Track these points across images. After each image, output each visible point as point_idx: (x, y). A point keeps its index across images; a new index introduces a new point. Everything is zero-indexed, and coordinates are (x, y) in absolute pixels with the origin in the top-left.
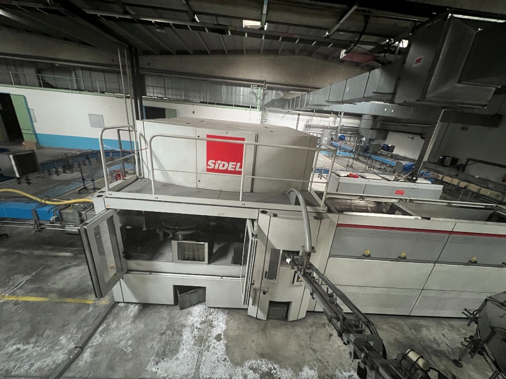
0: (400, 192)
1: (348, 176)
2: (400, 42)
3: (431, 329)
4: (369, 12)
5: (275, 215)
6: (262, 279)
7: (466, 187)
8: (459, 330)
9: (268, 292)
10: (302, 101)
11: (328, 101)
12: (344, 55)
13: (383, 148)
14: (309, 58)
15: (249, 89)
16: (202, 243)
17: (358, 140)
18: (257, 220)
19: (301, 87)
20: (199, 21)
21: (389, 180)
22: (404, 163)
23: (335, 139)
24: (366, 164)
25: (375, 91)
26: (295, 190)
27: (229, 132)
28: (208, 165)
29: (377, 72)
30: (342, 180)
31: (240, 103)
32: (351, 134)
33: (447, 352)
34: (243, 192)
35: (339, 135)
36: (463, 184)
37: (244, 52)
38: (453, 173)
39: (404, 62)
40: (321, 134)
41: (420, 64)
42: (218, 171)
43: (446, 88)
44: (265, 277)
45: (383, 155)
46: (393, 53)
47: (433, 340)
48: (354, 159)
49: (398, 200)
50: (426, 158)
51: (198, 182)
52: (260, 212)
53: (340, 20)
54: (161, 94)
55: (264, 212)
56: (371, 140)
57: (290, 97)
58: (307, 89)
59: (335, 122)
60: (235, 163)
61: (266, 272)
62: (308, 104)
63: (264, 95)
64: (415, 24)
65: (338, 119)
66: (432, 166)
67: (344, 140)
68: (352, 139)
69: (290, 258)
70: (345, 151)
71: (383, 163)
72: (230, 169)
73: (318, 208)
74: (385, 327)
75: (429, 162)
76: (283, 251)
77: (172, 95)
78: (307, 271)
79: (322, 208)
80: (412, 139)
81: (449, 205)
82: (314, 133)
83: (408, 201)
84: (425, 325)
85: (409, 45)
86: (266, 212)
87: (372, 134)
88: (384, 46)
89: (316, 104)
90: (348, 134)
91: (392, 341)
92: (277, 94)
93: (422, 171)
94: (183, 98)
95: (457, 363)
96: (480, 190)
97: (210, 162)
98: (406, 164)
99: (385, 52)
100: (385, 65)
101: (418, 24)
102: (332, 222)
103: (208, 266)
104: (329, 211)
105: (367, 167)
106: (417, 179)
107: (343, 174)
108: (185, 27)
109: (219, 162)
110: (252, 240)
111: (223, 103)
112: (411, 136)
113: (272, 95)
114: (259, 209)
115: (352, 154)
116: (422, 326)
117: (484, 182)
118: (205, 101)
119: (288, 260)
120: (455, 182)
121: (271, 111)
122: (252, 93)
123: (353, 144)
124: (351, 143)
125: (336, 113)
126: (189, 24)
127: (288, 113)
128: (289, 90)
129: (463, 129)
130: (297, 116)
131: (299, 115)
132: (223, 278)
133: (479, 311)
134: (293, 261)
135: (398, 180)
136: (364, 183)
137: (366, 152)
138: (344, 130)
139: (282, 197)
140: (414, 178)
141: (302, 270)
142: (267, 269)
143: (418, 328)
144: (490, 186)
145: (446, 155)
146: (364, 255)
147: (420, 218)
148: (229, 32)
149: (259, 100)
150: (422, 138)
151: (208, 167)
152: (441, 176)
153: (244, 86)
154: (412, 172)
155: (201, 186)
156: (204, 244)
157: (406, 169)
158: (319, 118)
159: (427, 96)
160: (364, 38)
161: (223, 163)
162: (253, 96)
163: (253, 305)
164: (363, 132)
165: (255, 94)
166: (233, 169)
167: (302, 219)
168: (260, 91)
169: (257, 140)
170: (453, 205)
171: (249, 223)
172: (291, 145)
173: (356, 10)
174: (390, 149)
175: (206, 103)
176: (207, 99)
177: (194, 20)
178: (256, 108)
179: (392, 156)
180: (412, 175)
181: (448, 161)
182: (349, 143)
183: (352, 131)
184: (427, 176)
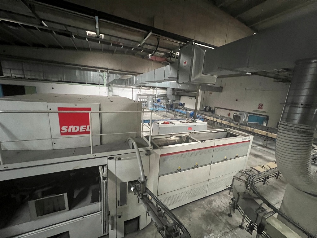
0: (190, 128)
1: (163, 123)
2: (176, 53)
3: (216, 200)
4: (159, 36)
5: (119, 159)
6: (116, 207)
7: (216, 121)
8: (227, 196)
9: (122, 215)
10: (133, 80)
11: (147, 81)
12: (150, 57)
13: (179, 105)
14: (133, 57)
15: (97, 73)
16: (62, 194)
17: (167, 101)
18: (106, 165)
19: (131, 72)
20: (46, 26)
21: (184, 123)
22: (190, 112)
23: (155, 102)
24: (173, 114)
25: (169, 76)
26: (131, 139)
27: (77, 104)
28: (61, 130)
29: (168, 67)
30: (160, 126)
31: (91, 81)
32: (163, 98)
33: (225, 211)
34: (93, 146)
35: (157, 99)
36: (215, 120)
37: (91, 50)
38: (211, 114)
39: (179, 63)
40: (147, 99)
41: (186, 64)
42: (72, 133)
43: (198, 76)
44: (119, 205)
45: (180, 108)
46: (174, 58)
47: (218, 207)
48: (167, 111)
49: (189, 134)
50: (198, 108)
51: (53, 144)
52: (108, 159)
53: (144, 39)
54: (20, 74)
55: (111, 158)
56: (173, 101)
57: (126, 78)
58: (135, 74)
59: (153, 92)
60: (85, 126)
61: (119, 201)
62: (136, 83)
63: (108, 77)
64: (181, 45)
65: (155, 90)
66: (202, 112)
67: (160, 101)
68: (164, 101)
69: (133, 186)
70: (162, 107)
71: (181, 113)
72: (81, 131)
73: (147, 147)
74: (196, 209)
75: (200, 110)
76: (128, 182)
77: (31, 75)
78: (144, 194)
79: (150, 147)
80: (192, 99)
81: (211, 132)
82: (143, 99)
83: (194, 133)
84: (213, 200)
85: (180, 55)
86: (113, 158)
87: (173, 98)
88: (170, 54)
89: (141, 82)
90: (161, 98)
91: (200, 216)
92: (117, 77)
93: (198, 115)
94: (42, 78)
95: (230, 215)
96: (221, 121)
97: (63, 128)
98: (191, 113)
99: (171, 57)
100: (172, 63)
101: (182, 45)
102: (156, 154)
103: (70, 212)
104: (155, 148)
105: (174, 115)
106: (196, 121)
107: (161, 122)
108: (34, 28)
109: (71, 127)
110: (103, 182)
111: (78, 82)
112: (191, 98)
113: (113, 77)
114: (107, 156)
115: (165, 109)
116: (212, 201)
117: (222, 118)
118: (62, 80)
119: (132, 189)
120: (212, 119)
121: (114, 86)
122: (99, 75)
123: (165, 103)
124: (163, 103)
125: (154, 87)
126: (37, 27)
127: (126, 87)
128: (124, 74)
129: (210, 93)
130: (131, 89)
131: (133, 88)
132: (85, 217)
133: (232, 185)
134: (135, 189)
135: (188, 122)
136: (172, 126)
137: (171, 107)
138: (160, 96)
139: (124, 144)
140: (195, 120)
141: (141, 195)
142: (119, 199)
143: (210, 203)
144: (225, 119)
145: (206, 106)
146: (178, 170)
147: (200, 142)
148: (73, 36)
149: (104, 80)
150: (195, 98)
151: (62, 132)
152: (206, 117)
153: (93, 71)
154: (193, 117)
155: (57, 147)
156: (63, 195)
157: (191, 115)
158: (145, 90)
159: (192, 80)
160: (159, 49)
161: (75, 127)
162: (100, 77)
163: (112, 230)
164: (169, 97)
165: (102, 76)
166: (84, 131)
167: (136, 158)
168: (105, 75)
169: (100, 109)
170: (213, 132)
171: (100, 169)
172: (123, 110)
173: (151, 35)
174: (183, 105)
175: (64, 82)
176: (64, 79)
177: (43, 25)
178: (104, 85)
179: (184, 109)
180: (194, 118)
181: (208, 109)
182: (162, 103)
183: (164, 97)
184: (200, 118)
